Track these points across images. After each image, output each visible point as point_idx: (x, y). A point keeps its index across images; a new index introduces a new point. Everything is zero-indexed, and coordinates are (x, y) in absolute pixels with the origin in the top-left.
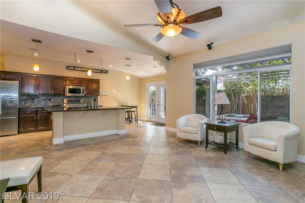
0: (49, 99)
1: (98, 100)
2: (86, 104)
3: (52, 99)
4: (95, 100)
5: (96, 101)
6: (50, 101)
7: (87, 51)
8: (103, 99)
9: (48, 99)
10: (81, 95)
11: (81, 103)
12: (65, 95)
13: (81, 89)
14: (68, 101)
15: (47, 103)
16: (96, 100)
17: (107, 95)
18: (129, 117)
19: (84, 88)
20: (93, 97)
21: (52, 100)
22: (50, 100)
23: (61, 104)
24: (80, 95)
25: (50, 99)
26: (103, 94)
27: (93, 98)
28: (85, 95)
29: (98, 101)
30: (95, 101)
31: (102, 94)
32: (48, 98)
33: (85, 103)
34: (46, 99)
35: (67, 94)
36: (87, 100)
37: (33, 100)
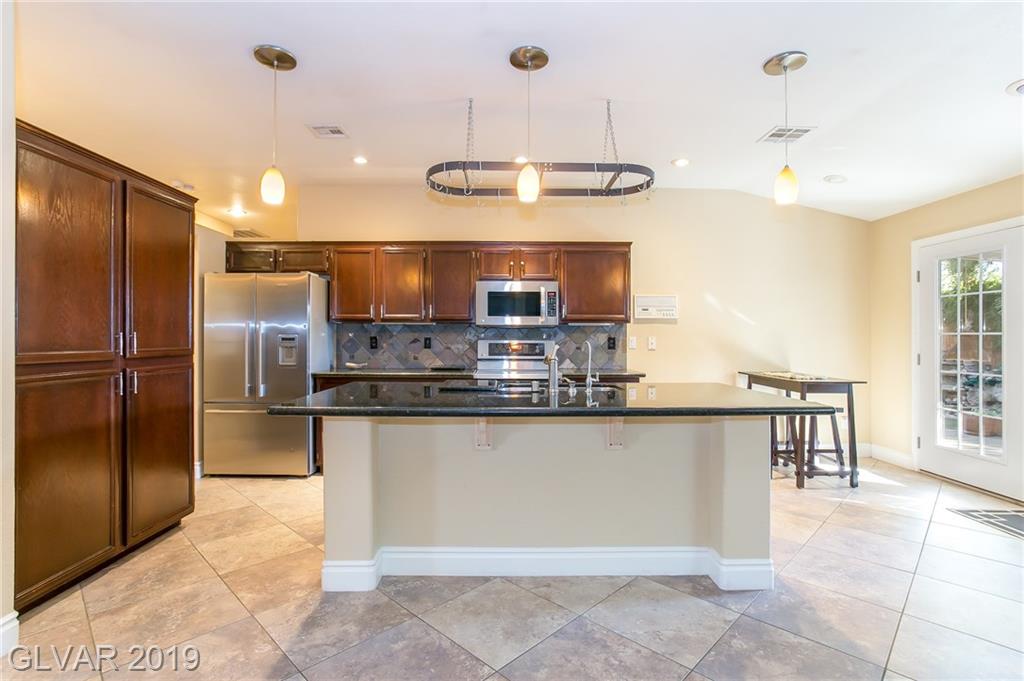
0: (426, 339)
1: (625, 341)
2: (572, 365)
3: (434, 343)
4: (612, 344)
5: (619, 350)
6: (429, 347)
7: (514, 60)
8: (653, 340)
9: (423, 341)
10: (540, 321)
11: (547, 356)
12: (477, 323)
13: (543, 295)
15: (419, 356)
16: (619, 344)
17: (674, 322)
18: (797, 441)
19: (553, 286)
20: (603, 329)
21: (437, 344)
22: (428, 344)
23: (467, 361)
24: (540, 324)
25: (429, 339)
26: (653, 314)
27: (603, 339)
28: (564, 322)
29: (625, 351)
30: (614, 348)
31: (644, 315)
32: (422, 337)
33: (568, 361)
34: (415, 341)
35: (483, 317)
36: (574, 346)
37: (374, 344)
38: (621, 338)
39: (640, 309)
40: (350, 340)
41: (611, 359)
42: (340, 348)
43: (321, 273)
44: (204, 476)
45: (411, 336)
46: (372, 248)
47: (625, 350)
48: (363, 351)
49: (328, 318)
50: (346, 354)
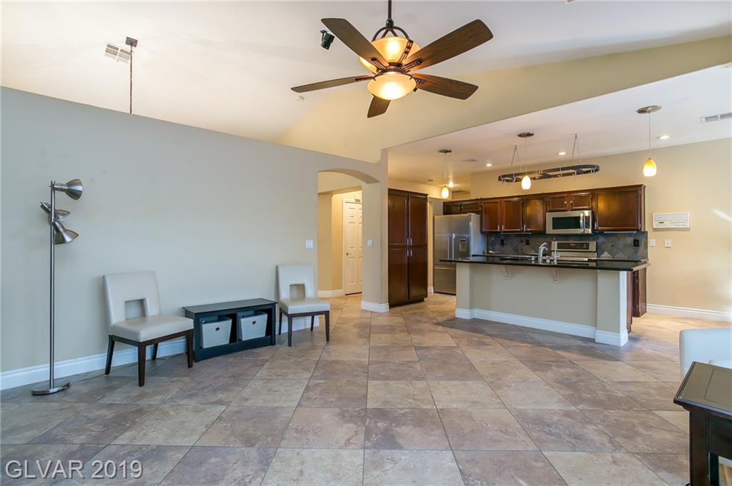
0: (526, 241)
2: (609, 255)
4: (636, 243)
5: (641, 248)
6: (528, 244)
7: (520, 136)
8: (668, 240)
10: (580, 231)
11: (589, 250)
12: (547, 233)
13: (581, 218)
14: (560, 246)
15: (524, 248)
16: (642, 243)
17: (687, 229)
19: (589, 213)
20: (630, 235)
21: (532, 243)
24: (580, 233)
25: (528, 241)
26: (668, 225)
27: (630, 240)
28: (596, 230)
30: (638, 246)
33: (606, 253)
34: (522, 241)
35: (550, 230)
36: (610, 244)
37: (502, 243)
38: (643, 240)
39: (658, 223)
40: (492, 241)
41: (636, 252)
42: (489, 245)
43: (477, 213)
44: (435, 292)
45: (519, 239)
46: (498, 200)
47: (646, 247)
48: (498, 246)
49: (482, 232)
50: (490, 248)
